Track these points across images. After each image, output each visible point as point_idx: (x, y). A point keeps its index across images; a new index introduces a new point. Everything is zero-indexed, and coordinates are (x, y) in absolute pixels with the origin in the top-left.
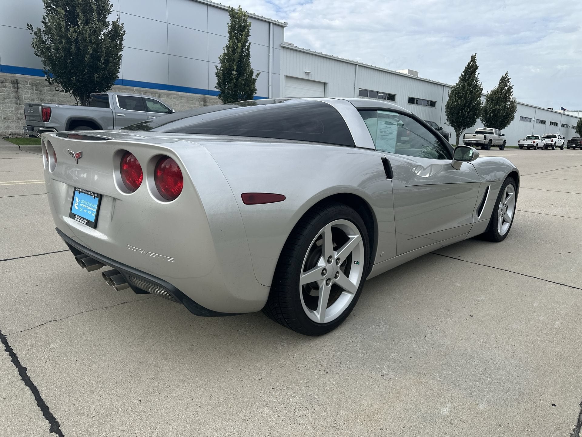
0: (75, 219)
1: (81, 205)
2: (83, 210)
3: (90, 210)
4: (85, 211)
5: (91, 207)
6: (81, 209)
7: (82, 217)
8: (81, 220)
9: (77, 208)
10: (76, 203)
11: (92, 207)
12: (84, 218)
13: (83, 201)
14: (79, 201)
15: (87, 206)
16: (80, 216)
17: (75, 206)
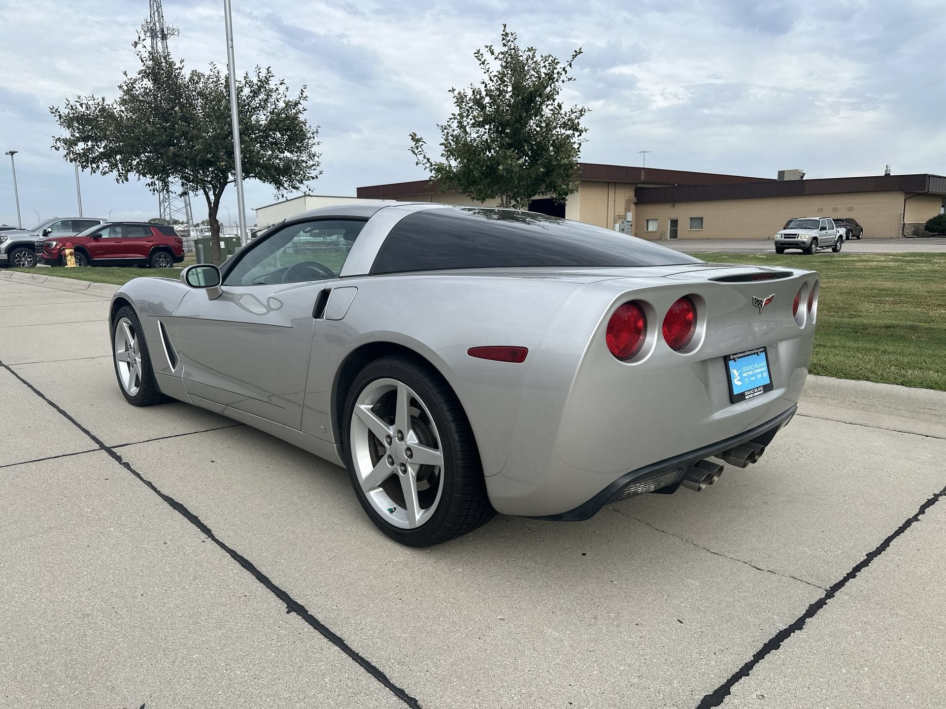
0: (745, 399)
1: (744, 375)
2: (750, 380)
3: (758, 373)
4: (752, 379)
5: (758, 369)
6: (747, 381)
7: (754, 389)
8: (754, 393)
9: (739, 383)
10: (736, 377)
11: (760, 368)
12: (757, 388)
13: (745, 369)
14: (739, 371)
15: (752, 370)
16: (751, 390)
17: (736, 382)
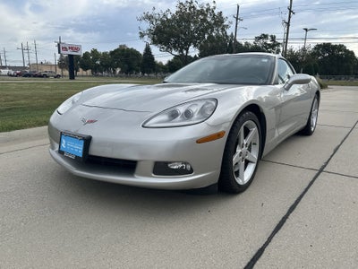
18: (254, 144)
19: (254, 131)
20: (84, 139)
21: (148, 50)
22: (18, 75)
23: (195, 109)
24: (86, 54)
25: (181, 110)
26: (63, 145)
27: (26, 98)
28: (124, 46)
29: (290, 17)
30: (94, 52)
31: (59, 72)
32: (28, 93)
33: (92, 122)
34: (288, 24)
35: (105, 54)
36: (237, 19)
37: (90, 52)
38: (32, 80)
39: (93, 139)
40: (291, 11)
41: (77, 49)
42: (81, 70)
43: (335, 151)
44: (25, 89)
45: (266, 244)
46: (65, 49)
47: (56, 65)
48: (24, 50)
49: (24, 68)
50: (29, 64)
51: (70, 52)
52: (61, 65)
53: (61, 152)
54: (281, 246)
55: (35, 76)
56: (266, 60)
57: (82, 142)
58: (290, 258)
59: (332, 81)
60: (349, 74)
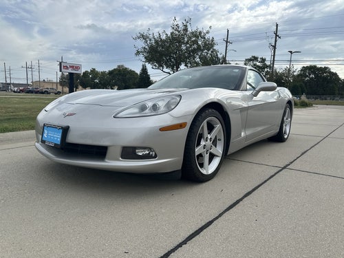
18: (220, 140)
19: (218, 127)
20: (62, 128)
21: (144, 70)
22: (22, 91)
23: (161, 104)
24: (86, 73)
25: (150, 104)
26: (45, 135)
27: (25, 110)
28: (122, 66)
29: (276, 41)
30: (93, 71)
31: (60, 89)
32: (28, 106)
33: (71, 115)
34: (275, 47)
35: (103, 73)
36: (227, 42)
37: (89, 71)
38: (33, 96)
39: (71, 128)
40: (277, 36)
41: (78, 68)
42: (80, 87)
43: (303, 154)
44: (26, 103)
45: (217, 218)
46: (66, 68)
47: (57, 83)
48: (28, 68)
49: (28, 85)
50: (32, 82)
51: (70, 70)
52: (62, 83)
53: (43, 142)
54: (229, 220)
55: (37, 92)
56: (237, 70)
57: (61, 131)
58: (234, 228)
59: (318, 101)
60: (334, 94)
